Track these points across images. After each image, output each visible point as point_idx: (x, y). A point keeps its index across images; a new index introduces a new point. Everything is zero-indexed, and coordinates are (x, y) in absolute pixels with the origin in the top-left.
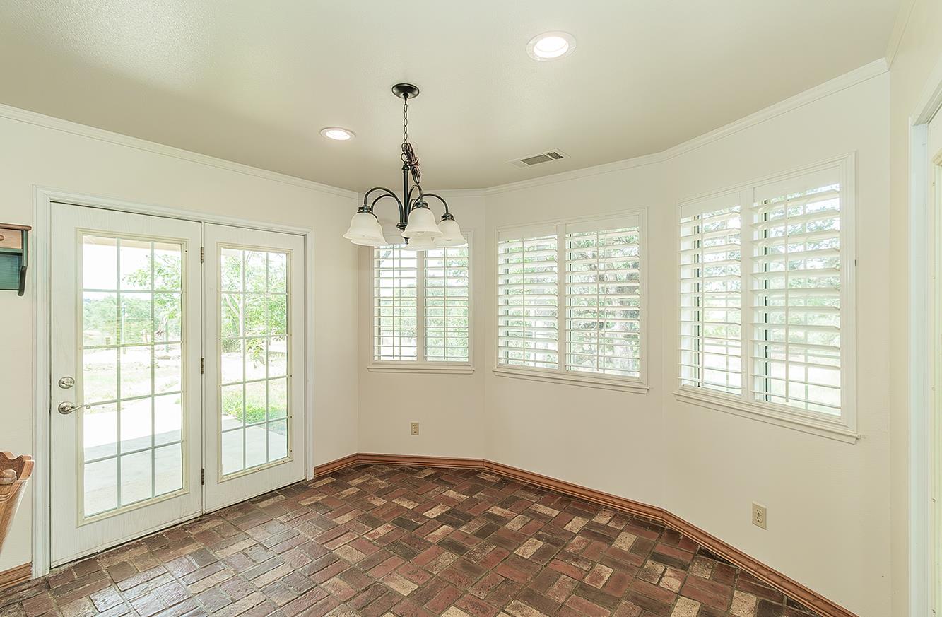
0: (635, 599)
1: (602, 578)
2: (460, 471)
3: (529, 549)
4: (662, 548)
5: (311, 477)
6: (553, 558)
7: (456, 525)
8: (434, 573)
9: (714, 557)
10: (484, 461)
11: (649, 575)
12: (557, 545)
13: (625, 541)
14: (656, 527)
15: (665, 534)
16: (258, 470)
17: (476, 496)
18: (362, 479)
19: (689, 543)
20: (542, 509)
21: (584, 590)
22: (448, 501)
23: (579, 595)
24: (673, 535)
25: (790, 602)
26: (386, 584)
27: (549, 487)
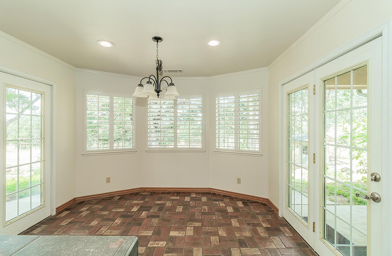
0: (218, 211)
1: (206, 209)
2: (131, 194)
3: (180, 209)
4: (214, 198)
5: (54, 213)
6: (189, 209)
7: (148, 210)
8: (155, 225)
9: (227, 196)
10: (141, 188)
11: (216, 205)
12: (187, 206)
13: (204, 199)
14: (209, 194)
15: (212, 194)
16: (27, 214)
17: (146, 200)
18: (86, 207)
19: (220, 195)
20: (173, 198)
21: (204, 214)
22: (137, 205)
23: (204, 215)
24: (214, 194)
25: (248, 200)
26: (139, 235)
27: (170, 191)
